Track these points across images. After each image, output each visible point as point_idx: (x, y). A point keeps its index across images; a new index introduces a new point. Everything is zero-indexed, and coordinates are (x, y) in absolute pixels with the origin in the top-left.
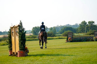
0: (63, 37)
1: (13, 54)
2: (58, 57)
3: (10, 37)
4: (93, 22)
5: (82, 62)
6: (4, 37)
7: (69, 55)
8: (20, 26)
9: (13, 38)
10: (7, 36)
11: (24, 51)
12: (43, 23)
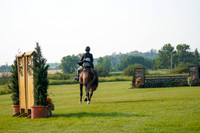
0: (126, 78)
1: (21, 113)
2: (114, 119)
3: (16, 78)
4: (187, 47)
5: (164, 129)
6: (4, 77)
7: (137, 115)
8: (37, 54)
9: (21, 79)
10: (10, 74)
11: (44, 106)
12: (88, 49)
